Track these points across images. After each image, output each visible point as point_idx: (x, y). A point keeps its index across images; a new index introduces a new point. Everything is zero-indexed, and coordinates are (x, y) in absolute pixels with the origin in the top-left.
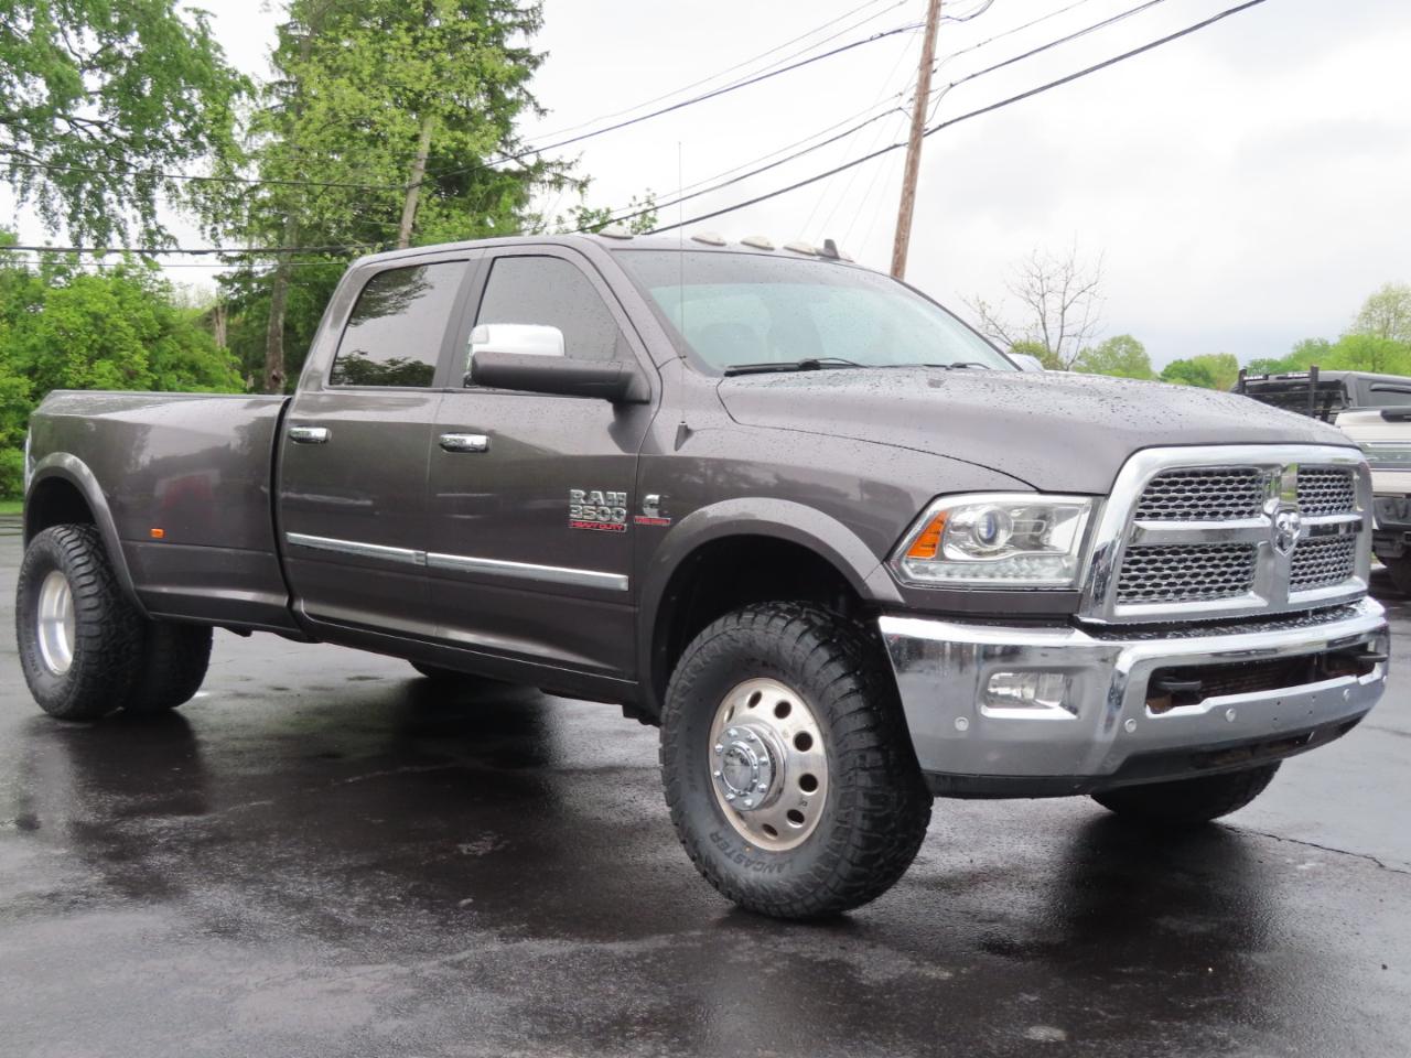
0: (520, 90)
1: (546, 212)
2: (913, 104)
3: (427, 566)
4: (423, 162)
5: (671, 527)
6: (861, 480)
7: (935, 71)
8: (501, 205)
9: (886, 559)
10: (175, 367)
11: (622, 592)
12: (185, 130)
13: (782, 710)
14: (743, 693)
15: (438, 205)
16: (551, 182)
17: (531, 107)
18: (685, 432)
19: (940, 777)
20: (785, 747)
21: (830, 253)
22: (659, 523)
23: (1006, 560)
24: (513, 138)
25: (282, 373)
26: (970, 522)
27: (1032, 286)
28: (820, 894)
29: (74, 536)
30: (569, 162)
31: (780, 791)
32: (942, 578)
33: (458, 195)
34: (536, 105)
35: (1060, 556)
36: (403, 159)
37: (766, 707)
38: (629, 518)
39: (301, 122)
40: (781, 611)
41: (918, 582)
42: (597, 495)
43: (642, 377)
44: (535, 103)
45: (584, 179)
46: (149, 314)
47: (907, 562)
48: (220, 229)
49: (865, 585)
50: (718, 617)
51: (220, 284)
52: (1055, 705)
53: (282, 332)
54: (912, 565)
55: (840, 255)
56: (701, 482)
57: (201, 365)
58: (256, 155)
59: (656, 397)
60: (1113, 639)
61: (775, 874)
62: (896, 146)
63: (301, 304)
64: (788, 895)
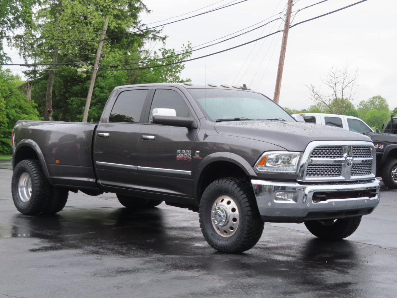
0: (141, 3)
1: (150, 50)
2: (285, 16)
3: (137, 170)
4: (105, 31)
5: (202, 159)
6: (251, 149)
7: (293, 5)
8: (133, 47)
9: (253, 166)
10: (14, 107)
11: (190, 175)
12: (14, 17)
13: (229, 203)
14: (220, 199)
15: (110, 47)
16: (151, 38)
17: (145, 10)
18: (206, 136)
19: (265, 217)
20: (230, 212)
21: (244, 88)
22: (199, 158)
23: (281, 167)
24: (138, 21)
25: (51, 109)
26: (272, 158)
27: (331, 80)
28: (237, 246)
29: (31, 163)
30: (159, 30)
31: (228, 222)
32: (266, 171)
33: (117, 43)
34: (147, 9)
35: (293, 166)
36: (97, 30)
37: (225, 202)
38: (192, 157)
39: (61, 17)
40: (229, 179)
41: (260, 172)
42: (184, 151)
43: (195, 122)
44: (146, 8)
45: (164, 37)
46: (6, 88)
47: (258, 167)
48: (27, 54)
49: (248, 172)
50: (213, 181)
51: (25, 75)
52: (291, 200)
53: (51, 94)
54: (259, 168)
55: (247, 88)
56: (209, 148)
57: (23, 107)
58: (40, 26)
59: (199, 127)
60: (305, 185)
61: (227, 242)
62: (279, 31)
63: (57, 83)
64: (229, 247)
